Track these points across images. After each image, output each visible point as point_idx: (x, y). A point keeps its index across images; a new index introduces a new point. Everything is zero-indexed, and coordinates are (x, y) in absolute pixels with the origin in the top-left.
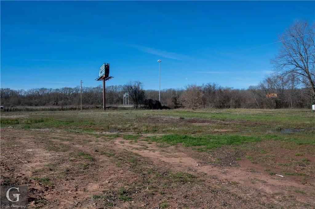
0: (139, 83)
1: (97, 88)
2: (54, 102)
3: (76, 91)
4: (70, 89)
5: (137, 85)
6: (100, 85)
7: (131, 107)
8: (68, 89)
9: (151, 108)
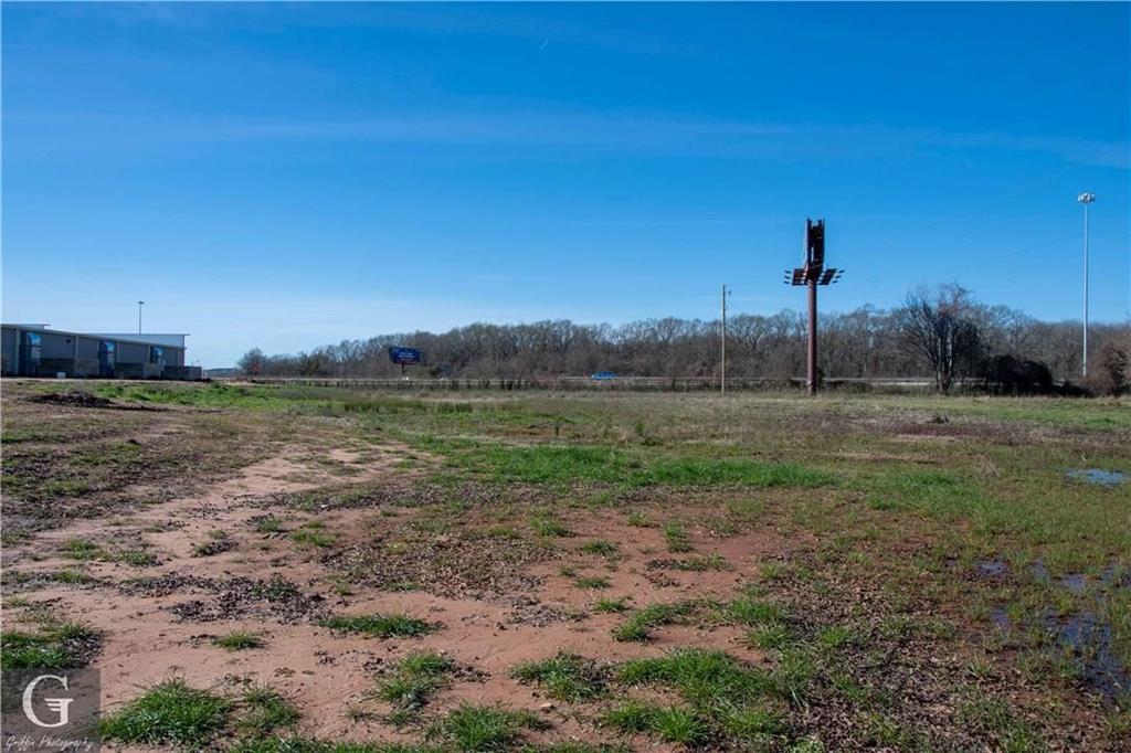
0: (957, 293)
1: (854, 315)
2: (700, 368)
3: (779, 328)
4: (760, 319)
5: (949, 299)
6: (867, 305)
7: (925, 387)
8: (752, 319)
9: (1007, 391)
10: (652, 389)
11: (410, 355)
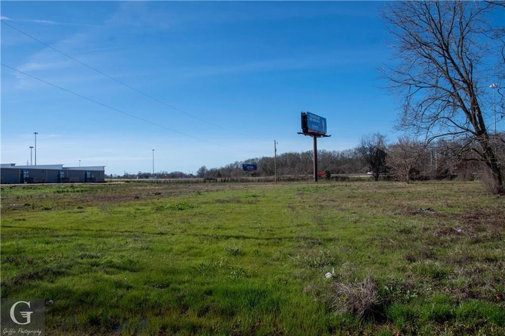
10: (270, 181)
11: (252, 167)
